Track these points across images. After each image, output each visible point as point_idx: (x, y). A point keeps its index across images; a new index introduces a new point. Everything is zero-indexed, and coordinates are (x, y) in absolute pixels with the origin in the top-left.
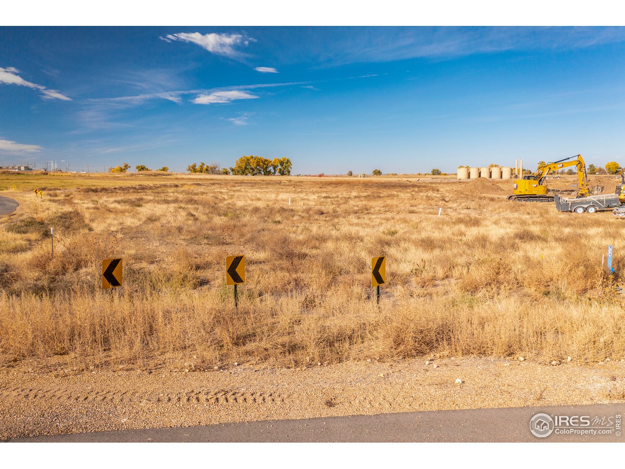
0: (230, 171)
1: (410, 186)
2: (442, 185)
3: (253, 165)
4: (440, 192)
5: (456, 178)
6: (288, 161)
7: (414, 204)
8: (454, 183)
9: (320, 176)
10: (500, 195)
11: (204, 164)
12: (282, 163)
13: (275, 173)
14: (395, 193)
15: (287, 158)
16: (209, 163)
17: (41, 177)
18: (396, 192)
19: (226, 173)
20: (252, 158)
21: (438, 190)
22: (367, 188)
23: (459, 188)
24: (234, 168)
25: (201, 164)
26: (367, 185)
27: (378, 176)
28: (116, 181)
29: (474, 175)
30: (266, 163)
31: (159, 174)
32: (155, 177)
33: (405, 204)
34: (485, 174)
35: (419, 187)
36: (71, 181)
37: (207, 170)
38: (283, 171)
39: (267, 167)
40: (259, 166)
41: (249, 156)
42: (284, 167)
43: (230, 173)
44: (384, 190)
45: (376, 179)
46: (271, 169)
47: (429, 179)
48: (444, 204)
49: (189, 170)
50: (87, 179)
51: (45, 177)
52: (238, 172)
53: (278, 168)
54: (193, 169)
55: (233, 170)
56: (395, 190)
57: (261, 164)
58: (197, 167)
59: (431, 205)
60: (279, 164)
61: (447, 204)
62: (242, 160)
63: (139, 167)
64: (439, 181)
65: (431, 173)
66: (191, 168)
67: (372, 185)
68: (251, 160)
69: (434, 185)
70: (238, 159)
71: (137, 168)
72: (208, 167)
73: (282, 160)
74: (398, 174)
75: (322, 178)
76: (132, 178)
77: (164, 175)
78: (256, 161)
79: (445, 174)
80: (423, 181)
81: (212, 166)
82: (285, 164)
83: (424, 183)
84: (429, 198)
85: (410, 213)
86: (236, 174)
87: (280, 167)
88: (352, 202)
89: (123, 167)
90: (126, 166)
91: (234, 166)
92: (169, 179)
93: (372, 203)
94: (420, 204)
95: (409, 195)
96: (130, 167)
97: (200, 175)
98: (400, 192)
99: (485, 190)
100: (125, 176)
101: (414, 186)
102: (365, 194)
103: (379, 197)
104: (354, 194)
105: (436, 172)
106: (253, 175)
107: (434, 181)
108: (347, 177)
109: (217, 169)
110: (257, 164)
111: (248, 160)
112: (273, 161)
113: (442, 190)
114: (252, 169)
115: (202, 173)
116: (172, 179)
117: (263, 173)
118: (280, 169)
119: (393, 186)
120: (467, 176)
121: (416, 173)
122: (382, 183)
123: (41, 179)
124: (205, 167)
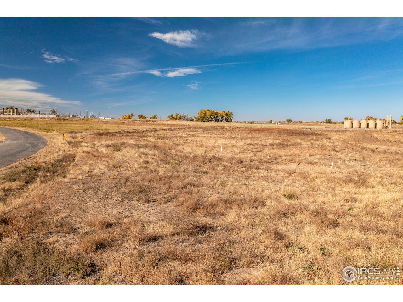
0: (194, 119)
1: (310, 134)
2: (333, 133)
3: (209, 116)
4: (332, 141)
5: (343, 128)
6: (231, 113)
7: (312, 154)
8: (342, 131)
9: (251, 123)
10: (377, 145)
11: (178, 114)
12: (227, 115)
13: (222, 120)
14: (299, 141)
15: (230, 111)
16: (181, 114)
17: (79, 122)
18: (301, 140)
19: (192, 120)
20: (208, 111)
21: (330, 139)
22: (280, 136)
23: (346, 137)
24: (196, 117)
25: (176, 114)
26: (280, 132)
27: (289, 124)
28: (121, 126)
29: (356, 125)
30: (217, 114)
31: (149, 121)
32: (146, 123)
33: (306, 153)
34: (364, 126)
35: (316, 135)
36: (94, 125)
37: (180, 118)
38: (227, 119)
39: (217, 117)
40: (212, 116)
41: (206, 109)
42: (228, 117)
43: (194, 120)
44: (291, 137)
45: (287, 126)
46: (220, 118)
47: (323, 127)
48: (335, 155)
49: (169, 117)
50: (105, 124)
51: (81, 122)
52: (199, 119)
53: (224, 117)
54: (172, 117)
55: (196, 118)
56: (299, 137)
57: (214, 114)
58: (174, 116)
59: (325, 155)
60: (225, 115)
61: (337, 154)
62: (201, 112)
63: (140, 115)
64: (331, 129)
65: (325, 122)
66: (170, 117)
67: (284, 132)
68: (207, 112)
69: (327, 133)
70: (199, 111)
71: (138, 116)
72: (180, 116)
73: (227, 112)
74: (303, 121)
75: (252, 124)
76: (133, 123)
77: (152, 121)
78: (210, 113)
79: (335, 123)
80: (319, 129)
81: (183, 116)
82: (228, 115)
83: (320, 130)
84: (323, 147)
85: (309, 163)
86: (198, 121)
87: (225, 117)
88: (266, 151)
89: (131, 115)
90: (132, 115)
91: (197, 116)
92: (155, 124)
93: (281, 152)
94: (317, 154)
95: (309, 143)
96: (134, 115)
97: (175, 121)
98: (303, 140)
99: (366, 141)
100: (128, 122)
101: (313, 134)
102: (278, 141)
103: (287, 145)
104: (270, 141)
105: (329, 122)
106: (209, 122)
107: (328, 129)
108: (269, 124)
109: (186, 118)
110: (211, 115)
111: (205, 112)
112: (221, 113)
113: (333, 138)
114: (208, 118)
115: (176, 120)
116: (156, 124)
117: (214, 120)
118: (226, 118)
119: (298, 134)
120: (351, 126)
121: (315, 121)
122: (291, 130)
123: (78, 123)
124: (179, 116)
